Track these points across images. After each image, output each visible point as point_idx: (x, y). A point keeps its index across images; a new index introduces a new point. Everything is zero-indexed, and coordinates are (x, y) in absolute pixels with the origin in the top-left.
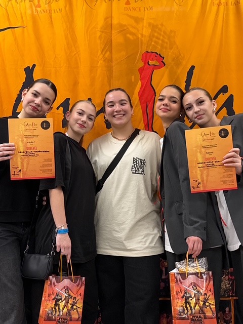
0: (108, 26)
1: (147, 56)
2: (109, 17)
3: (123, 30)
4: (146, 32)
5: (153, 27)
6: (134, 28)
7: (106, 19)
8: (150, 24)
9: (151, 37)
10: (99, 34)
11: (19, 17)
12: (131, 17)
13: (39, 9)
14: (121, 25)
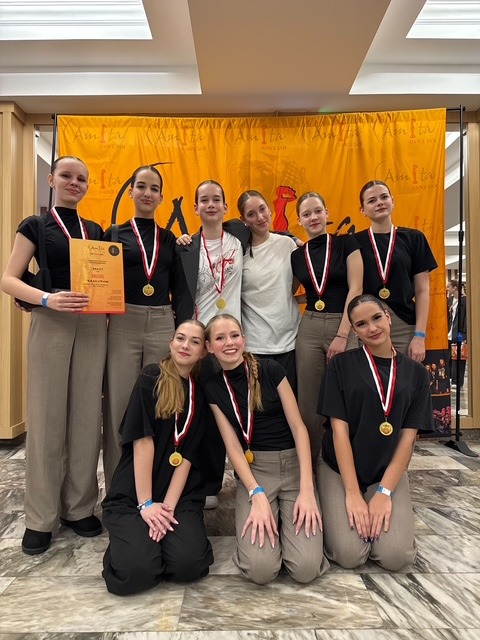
0: (247, 163)
1: (281, 190)
2: (247, 155)
3: (260, 166)
4: (280, 168)
5: (287, 164)
6: (269, 165)
7: (245, 156)
8: (283, 162)
9: (285, 172)
10: (238, 170)
11: (167, 154)
12: (267, 155)
13: (185, 147)
14: (258, 162)
